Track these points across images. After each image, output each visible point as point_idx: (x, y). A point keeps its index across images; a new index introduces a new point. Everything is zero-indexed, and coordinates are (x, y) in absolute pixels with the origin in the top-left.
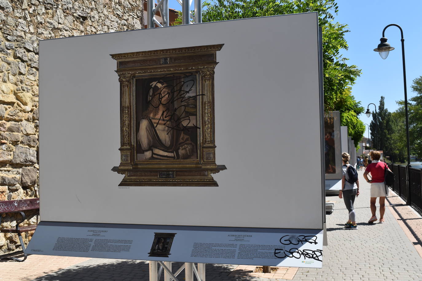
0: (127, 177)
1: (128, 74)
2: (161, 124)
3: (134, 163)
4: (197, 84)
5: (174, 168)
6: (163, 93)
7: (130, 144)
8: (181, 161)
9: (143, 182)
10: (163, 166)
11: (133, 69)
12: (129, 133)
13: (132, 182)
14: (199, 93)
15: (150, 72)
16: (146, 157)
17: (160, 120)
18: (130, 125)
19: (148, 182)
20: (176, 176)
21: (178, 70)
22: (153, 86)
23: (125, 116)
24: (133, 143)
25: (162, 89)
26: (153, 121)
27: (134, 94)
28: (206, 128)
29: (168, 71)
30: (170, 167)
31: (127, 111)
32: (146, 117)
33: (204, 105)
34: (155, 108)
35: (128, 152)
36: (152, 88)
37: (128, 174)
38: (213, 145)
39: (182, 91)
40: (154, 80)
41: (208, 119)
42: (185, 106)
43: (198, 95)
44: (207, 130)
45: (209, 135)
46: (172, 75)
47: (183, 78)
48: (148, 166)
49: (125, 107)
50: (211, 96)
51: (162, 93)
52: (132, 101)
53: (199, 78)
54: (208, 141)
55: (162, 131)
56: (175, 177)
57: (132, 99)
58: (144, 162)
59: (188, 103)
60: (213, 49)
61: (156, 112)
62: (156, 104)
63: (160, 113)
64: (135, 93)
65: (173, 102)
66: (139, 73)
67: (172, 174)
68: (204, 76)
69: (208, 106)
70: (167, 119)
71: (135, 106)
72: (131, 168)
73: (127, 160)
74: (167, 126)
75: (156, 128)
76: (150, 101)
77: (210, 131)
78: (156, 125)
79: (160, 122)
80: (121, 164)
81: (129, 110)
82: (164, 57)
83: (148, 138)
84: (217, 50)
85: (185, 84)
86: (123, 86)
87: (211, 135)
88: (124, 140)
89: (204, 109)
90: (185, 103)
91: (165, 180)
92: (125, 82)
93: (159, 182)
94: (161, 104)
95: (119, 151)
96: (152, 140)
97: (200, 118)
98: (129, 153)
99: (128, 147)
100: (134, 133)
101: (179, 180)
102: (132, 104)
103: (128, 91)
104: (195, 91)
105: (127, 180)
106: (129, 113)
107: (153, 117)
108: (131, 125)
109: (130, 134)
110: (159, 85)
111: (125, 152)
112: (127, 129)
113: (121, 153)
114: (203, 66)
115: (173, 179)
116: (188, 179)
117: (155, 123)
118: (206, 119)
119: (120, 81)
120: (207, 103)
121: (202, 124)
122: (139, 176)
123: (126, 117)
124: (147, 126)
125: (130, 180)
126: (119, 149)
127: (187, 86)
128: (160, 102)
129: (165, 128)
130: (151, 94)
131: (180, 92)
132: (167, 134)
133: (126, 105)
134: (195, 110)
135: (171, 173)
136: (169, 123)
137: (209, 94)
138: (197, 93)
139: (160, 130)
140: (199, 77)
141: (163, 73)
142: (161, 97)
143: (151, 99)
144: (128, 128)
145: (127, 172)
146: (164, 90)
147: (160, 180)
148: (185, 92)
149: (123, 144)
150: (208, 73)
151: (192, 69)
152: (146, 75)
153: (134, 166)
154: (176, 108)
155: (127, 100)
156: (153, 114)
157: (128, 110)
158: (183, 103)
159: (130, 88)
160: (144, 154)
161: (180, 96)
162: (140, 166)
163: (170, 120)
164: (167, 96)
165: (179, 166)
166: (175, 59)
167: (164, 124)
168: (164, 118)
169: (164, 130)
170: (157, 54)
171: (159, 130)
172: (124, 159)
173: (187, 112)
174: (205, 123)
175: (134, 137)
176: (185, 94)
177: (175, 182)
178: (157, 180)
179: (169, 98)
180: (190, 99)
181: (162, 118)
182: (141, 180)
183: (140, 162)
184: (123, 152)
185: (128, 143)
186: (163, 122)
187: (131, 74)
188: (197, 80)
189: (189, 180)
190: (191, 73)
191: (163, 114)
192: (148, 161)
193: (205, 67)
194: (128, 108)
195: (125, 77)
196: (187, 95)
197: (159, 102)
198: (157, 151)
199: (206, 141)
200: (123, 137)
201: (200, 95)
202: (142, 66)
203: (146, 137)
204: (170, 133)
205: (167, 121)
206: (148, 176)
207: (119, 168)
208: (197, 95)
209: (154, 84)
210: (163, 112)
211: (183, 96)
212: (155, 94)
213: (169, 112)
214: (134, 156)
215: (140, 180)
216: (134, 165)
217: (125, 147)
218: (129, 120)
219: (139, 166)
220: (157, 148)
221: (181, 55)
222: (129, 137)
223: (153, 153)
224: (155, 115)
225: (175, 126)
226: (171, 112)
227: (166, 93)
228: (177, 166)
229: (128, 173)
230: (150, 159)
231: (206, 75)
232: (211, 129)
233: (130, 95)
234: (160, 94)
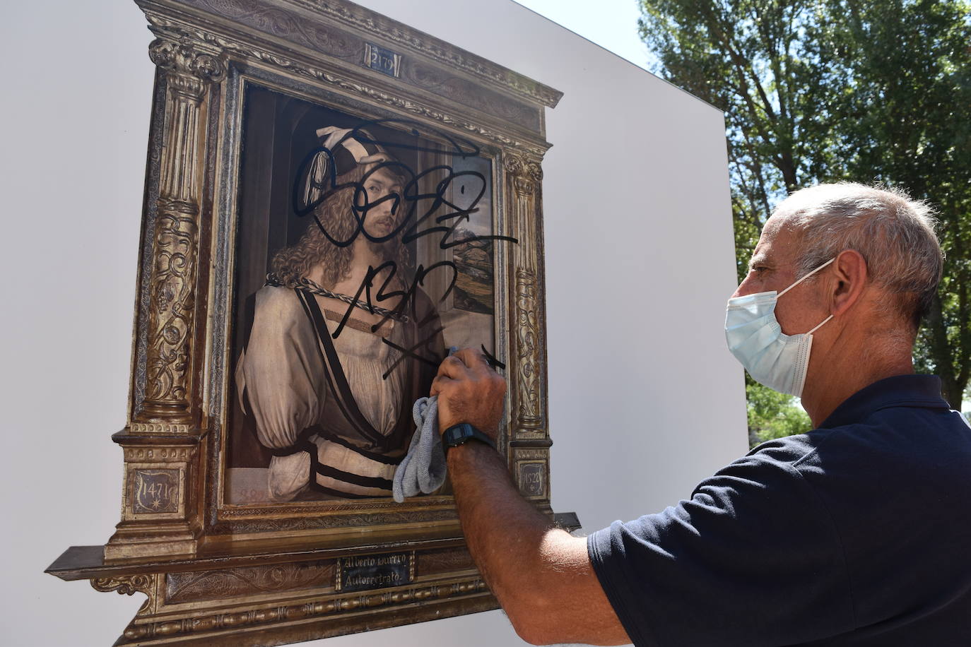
0: (157, 607)
1: (209, 44)
2: (358, 326)
3: (207, 519)
4: (495, 197)
5: (410, 538)
6: (372, 188)
7: (189, 410)
8: (437, 504)
9: (258, 623)
10: (363, 530)
11: (236, 31)
12: (187, 347)
13: (190, 632)
14: (502, 230)
15: (319, 78)
16: (277, 488)
17: (354, 303)
18: (196, 305)
19: (284, 619)
20: (416, 575)
21: (431, 117)
22: (329, 144)
23: (170, 249)
24: (213, 403)
25: (368, 169)
26: (324, 304)
27: (235, 151)
28: (522, 370)
29: (394, 103)
30: (391, 534)
31: (183, 227)
32: (291, 281)
33: (515, 280)
34: (333, 246)
35: (176, 455)
36: (326, 150)
37: (164, 590)
38: (542, 436)
39: (446, 203)
40: (339, 118)
41: (528, 333)
42: (455, 269)
43: (498, 237)
44: (525, 378)
45: (532, 396)
46: (410, 129)
47: (449, 153)
48: (286, 534)
49: (178, 204)
50: (535, 252)
51: (367, 185)
52: (218, 179)
53: (501, 175)
54: (530, 421)
55: (363, 357)
56: (412, 578)
57: (219, 172)
58: (265, 511)
59: (466, 258)
60: (536, 94)
61: (337, 265)
62: (341, 226)
63: (358, 273)
64: (238, 145)
65: (410, 239)
66: (264, 60)
67: (400, 567)
68: (515, 174)
69: (527, 285)
70: (386, 305)
71: (234, 208)
72: (191, 549)
73: (166, 505)
74: (386, 338)
75: (336, 342)
76: (312, 207)
77: (536, 381)
78: (338, 325)
79: (357, 314)
80: (125, 531)
81: (199, 223)
82: (379, 41)
83: (294, 386)
84: (548, 104)
85: (454, 179)
86: (175, 90)
87: (536, 395)
88: (152, 382)
89: (515, 293)
90: (456, 257)
91: (368, 597)
92: (185, 71)
93: (343, 610)
94: (361, 236)
95: (119, 450)
96: (312, 399)
97: (503, 325)
98: (183, 465)
99: (178, 427)
100: (217, 351)
101: (428, 593)
102: (216, 198)
103: (202, 124)
104: (489, 221)
105: (160, 624)
106: (198, 237)
107: (324, 284)
108: (206, 303)
109: (192, 353)
110: (357, 150)
111: (155, 454)
112: (177, 323)
113: (128, 461)
114: (511, 138)
115: (404, 588)
116: (461, 584)
117: (332, 315)
118: (523, 333)
119: (154, 58)
120: (523, 272)
121: (512, 350)
122: (236, 594)
123: (176, 255)
124: (294, 323)
125: (180, 621)
126: (117, 439)
127: (463, 192)
128: (356, 223)
129: (375, 345)
130: (319, 177)
131: (436, 206)
132: (385, 377)
133: (185, 192)
134: (489, 292)
135: (395, 560)
136: (391, 324)
137: (529, 243)
138: (495, 229)
139: (354, 354)
140: (501, 172)
141: (374, 104)
142: (362, 203)
143: (316, 198)
144: (185, 319)
145: (158, 578)
146: (375, 176)
147: (346, 604)
148: (455, 211)
149: (143, 405)
150: (526, 168)
151: (479, 132)
152: (303, 83)
153: (207, 540)
154: (421, 267)
155: (193, 173)
156: (325, 272)
157: (192, 222)
158: (449, 255)
159: (214, 113)
160: (271, 470)
161: (439, 220)
162: (245, 537)
163: (397, 314)
164: (388, 205)
165: (430, 524)
166: (421, 73)
167: (374, 329)
168: (374, 302)
169: (371, 356)
170: (351, 16)
171: (349, 352)
172: (148, 500)
173: (461, 295)
174: (520, 347)
175: (219, 373)
176: (456, 219)
177: (413, 605)
178: (332, 602)
179: (394, 218)
180: (473, 243)
181: (363, 297)
182: (246, 613)
183: (241, 512)
184: (142, 456)
185: (182, 406)
186: (370, 320)
187: (225, 49)
188: (494, 180)
189: (466, 584)
190: (476, 151)
191: (367, 282)
192: (292, 504)
193: (517, 144)
194: (194, 212)
195: (187, 50)
196: (464, 227)
197: (352, 224)
198: (336, 455)
199: (521, 420)
200: (150, 368)
201: (502, 238)
202: (281, 34)
203: (283, 377)
204: (395, 372)
205: (388, 316)
206: (286, 588)
207: (108, 555)
208: (495, 234)
209: (334, 135)
210: (371, 274)
211: (447, 223)
212: (338, 181)
213: (395, 278)
214: (210, 479)
215: (237, 615)
216: (212, 530)
217: (157, 426)
218: (196, 274)
219: (236, 537)
220: (335, 440)
221: (440, 66)
222: (185, 367)
223: (317, 467)
224: (335, 279)
225: (416, 342)
226: (402, 278)
227: (385, 192)
228: (419, 525)
229: (166, 579)
230: (300, 495)
231: (521, 174)
232: (537, 373)
233: (211, 147)
234: (359, 187)
